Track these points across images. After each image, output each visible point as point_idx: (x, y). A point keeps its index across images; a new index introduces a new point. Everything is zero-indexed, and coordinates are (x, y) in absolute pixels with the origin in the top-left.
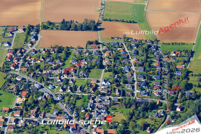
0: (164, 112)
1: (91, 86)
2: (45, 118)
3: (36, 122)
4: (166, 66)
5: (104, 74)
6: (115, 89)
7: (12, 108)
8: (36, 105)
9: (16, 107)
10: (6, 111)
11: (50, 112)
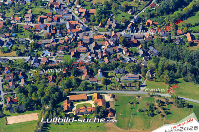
3: (23, 0)
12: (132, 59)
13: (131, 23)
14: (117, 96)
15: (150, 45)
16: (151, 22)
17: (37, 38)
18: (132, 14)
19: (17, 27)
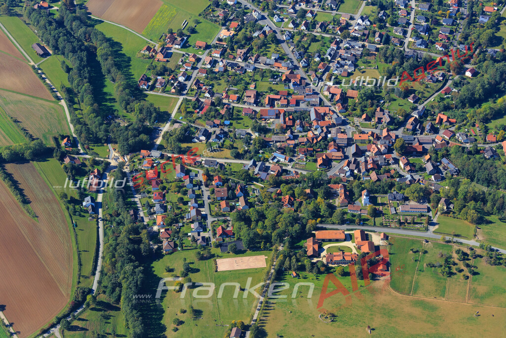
0: (443, 76)
1: (339, 23)
2: (258, 64)
3: (242, 67)
4: (468, 5)
5: (364, 9)
6: (374, 32)
7: (212, 44)
8: (248, 43)
9: (218, 42)
10: (200, 47)
11: (266, 55)
12: (414, 177)
13: (413, 116)
14: (392, 238)
15: (443, 156)
16: (445, 118)
17: (263, 130)
18: (415, 102)
19: (233, 111)
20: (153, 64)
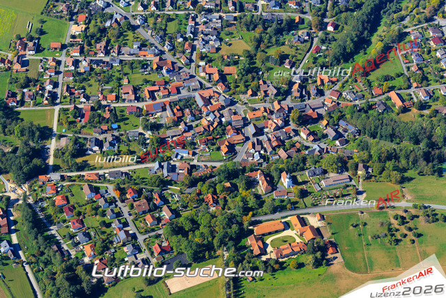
0: (308, 34)
2: (122, 56)
3: (107, 62)
7: (66, 43)
8: (103, 35)
9: (72, 40)
10: (56, 49)
11: (127, 44)
12: (321, 146)
13: (296, 83)
14: (328, 217)
15: (339, 119)
16: (325, 78)
17: (155, 127)
18: (292, 67)
19: (115, 112)
20: (13, 77)
